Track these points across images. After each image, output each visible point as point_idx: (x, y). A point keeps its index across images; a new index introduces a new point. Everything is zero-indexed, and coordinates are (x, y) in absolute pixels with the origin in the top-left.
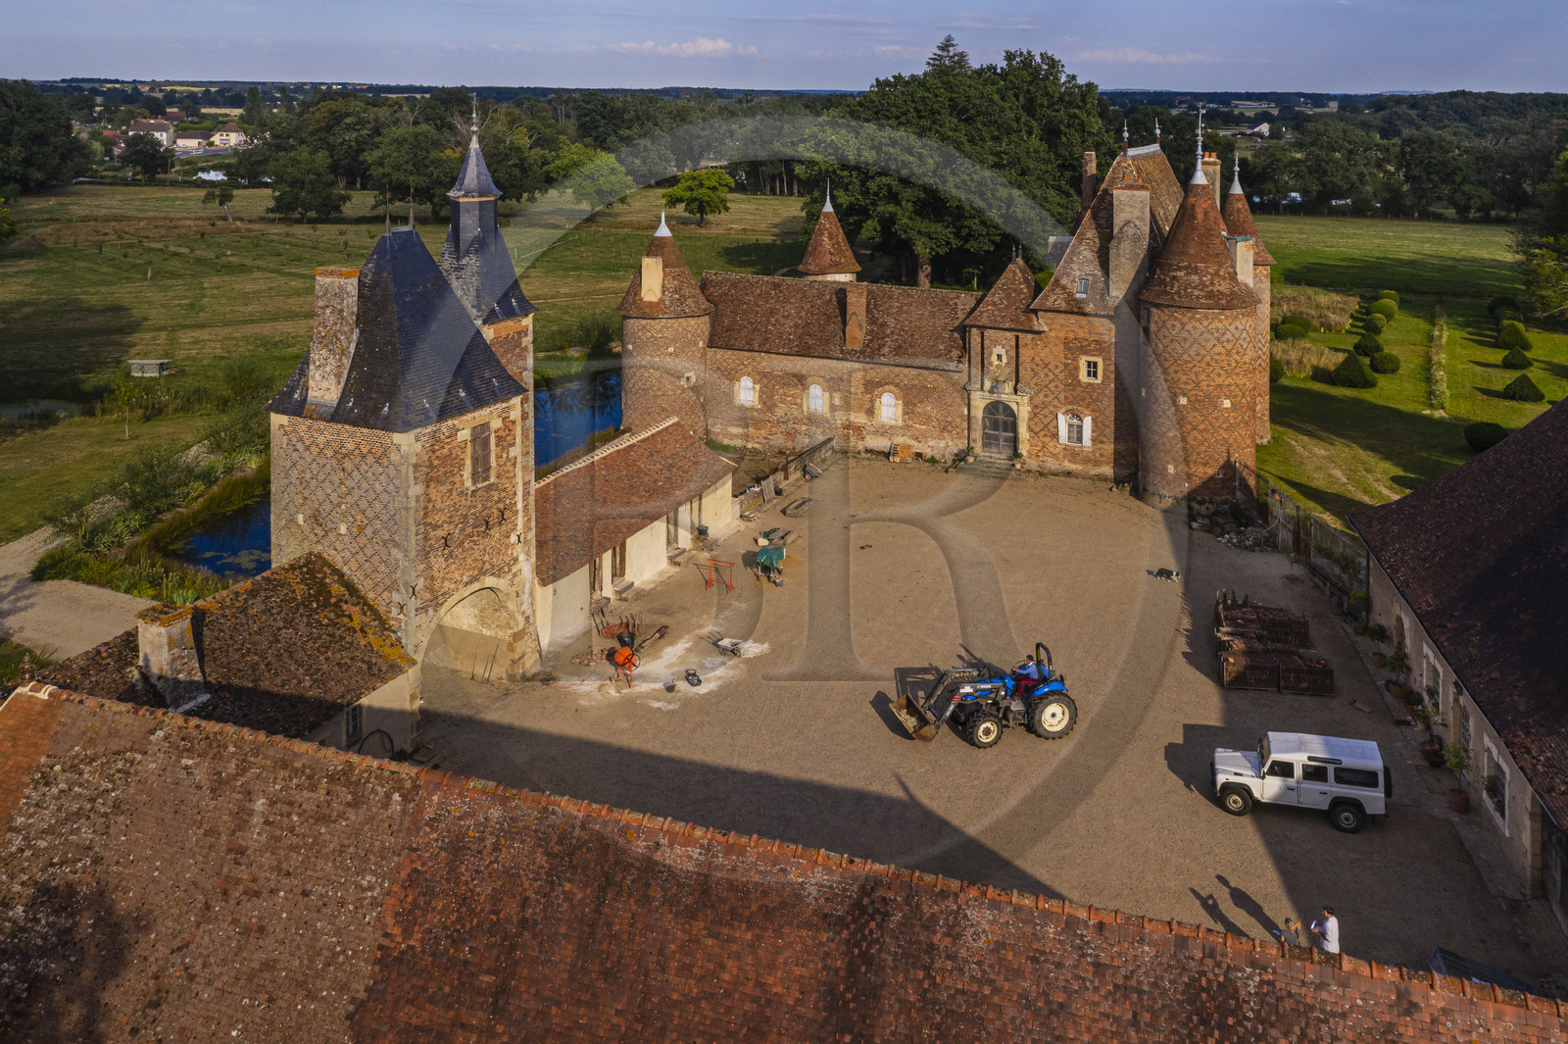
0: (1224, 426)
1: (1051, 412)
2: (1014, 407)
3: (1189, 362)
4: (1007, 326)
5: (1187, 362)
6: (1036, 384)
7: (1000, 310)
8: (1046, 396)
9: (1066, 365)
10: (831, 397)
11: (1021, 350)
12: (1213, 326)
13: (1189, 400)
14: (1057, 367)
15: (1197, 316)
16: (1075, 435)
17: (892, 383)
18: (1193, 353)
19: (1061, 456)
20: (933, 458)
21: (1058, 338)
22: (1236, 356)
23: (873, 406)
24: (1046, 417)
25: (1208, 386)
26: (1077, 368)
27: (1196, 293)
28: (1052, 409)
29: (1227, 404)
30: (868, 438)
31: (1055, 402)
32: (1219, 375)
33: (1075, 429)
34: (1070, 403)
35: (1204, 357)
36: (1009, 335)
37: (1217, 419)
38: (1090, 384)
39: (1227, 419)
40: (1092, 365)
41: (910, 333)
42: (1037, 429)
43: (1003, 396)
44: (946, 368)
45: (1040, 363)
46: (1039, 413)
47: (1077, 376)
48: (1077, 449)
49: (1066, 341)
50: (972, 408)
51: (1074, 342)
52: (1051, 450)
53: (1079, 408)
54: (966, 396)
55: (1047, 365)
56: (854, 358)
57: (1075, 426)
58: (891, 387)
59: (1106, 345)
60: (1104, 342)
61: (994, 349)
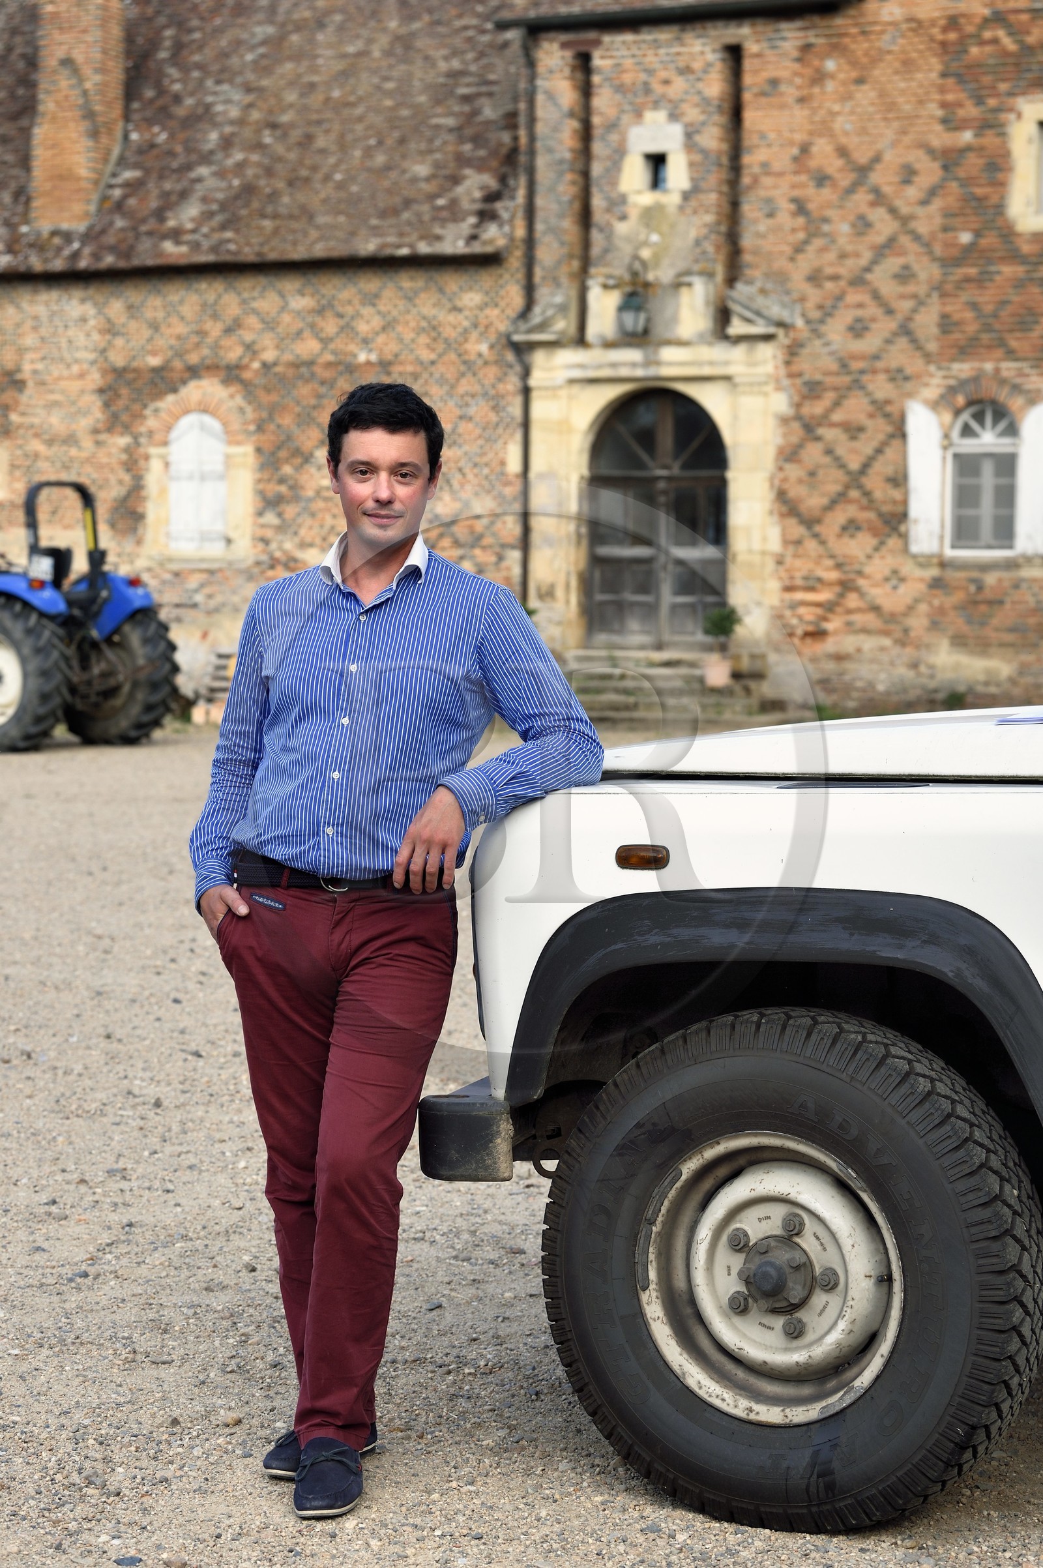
1: (880, 408)
2: (712, 400)
6: (815, 278)
8: (858, 329)
9: (950, 159)
14: (908, 173)
16: (987, 508)
17: (212, 368)
23: (137, 485)
24: (853, 429)
26: (1000, 169)
28: (881, 388)
31: (900, 355)
33: (988, 479)
34: (964, 351)
36: (703, 50)
41: (296, 135)
42: (814, 502)
43: (668, 354)
44: (424, 248)
45: (833, 166)
46: (824, 420)
47: (1000, 208)
48: (990, 579)
49: (952, 36)
50: (536, 435)
51: (987, 35)
52: (880, 594)
53: (1008, 368)
54: (512, 383)
55: (863, 171)
56: (58, 265)
57: (988, 469)
58: (208, 388)
61: (634, 131)
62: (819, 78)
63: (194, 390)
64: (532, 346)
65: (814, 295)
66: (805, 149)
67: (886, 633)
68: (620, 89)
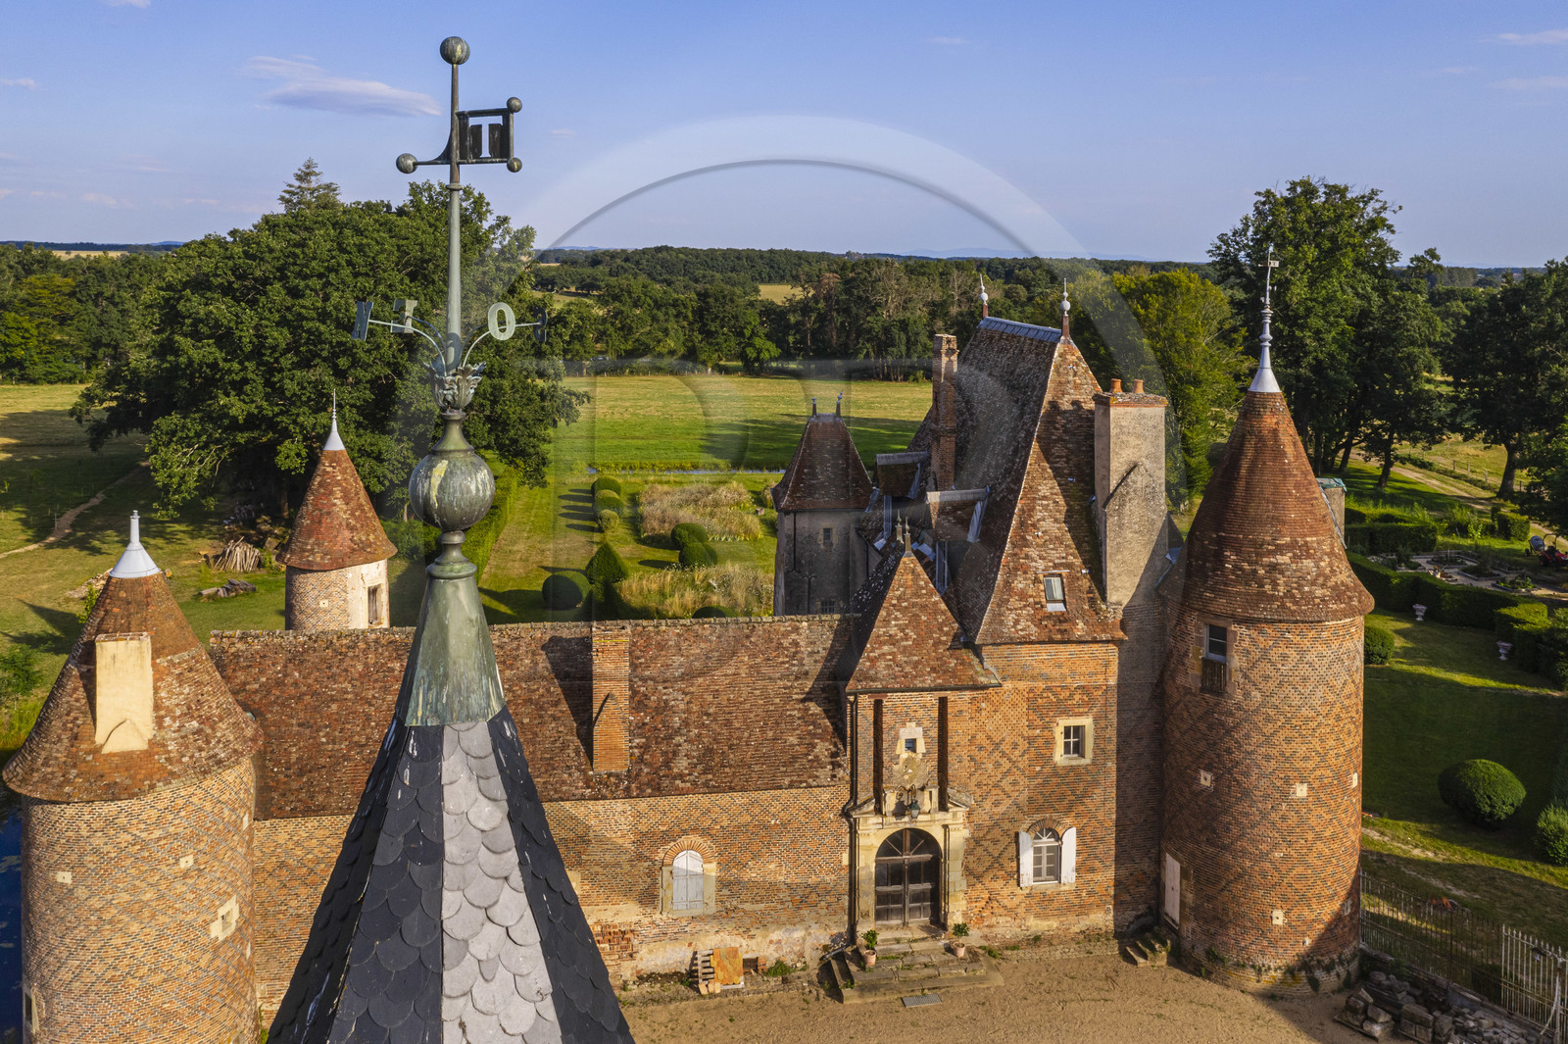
0: (1353, 820)
1: (1006, 832)
2: (938, 834)
4: (928, 683)
6: (978, 785)
7: (905, 651)
8: (996, 804)
9: (1031, 740)
11: (951, 725)
14: (1015, 746)
16: (1048, 866)
17: (695, 830)
19: (1021, 910)
20: (778, 963)
21: (1018, 692)
23: (654, 883)
24: (995, 842)
25: (1337, 755)
26: (1050, 743)
30: (643, 951)
32: (1349, 734)
33: (1049, 856)
34: (1039, 810)
36: (931, 699)
37: (1346, 811)
38: (1072, 768)
40: (1072, 734)
41: (721, 720)
42: (979, 870)
43: (918, 817)
44: (812, 783)
45: (985, 743)
46: (983, 839)
47: (1051, 757)
48: (1051, 892)
49: (1031, 695)
50: (857, 848)
51: (1045, 695)
52: (1006, 902)
53: (1055, 816)
54: (846, 828)
55: (997, 745)
57: (1050, 851)
58: (692, 839)
59: (1100, 693)
60: (1097, 688)
61: (902, 730)
62: (979, 710)
64: (854, 816)
65: (979, 792)
66: (973, 737)
67: (1010, 916)
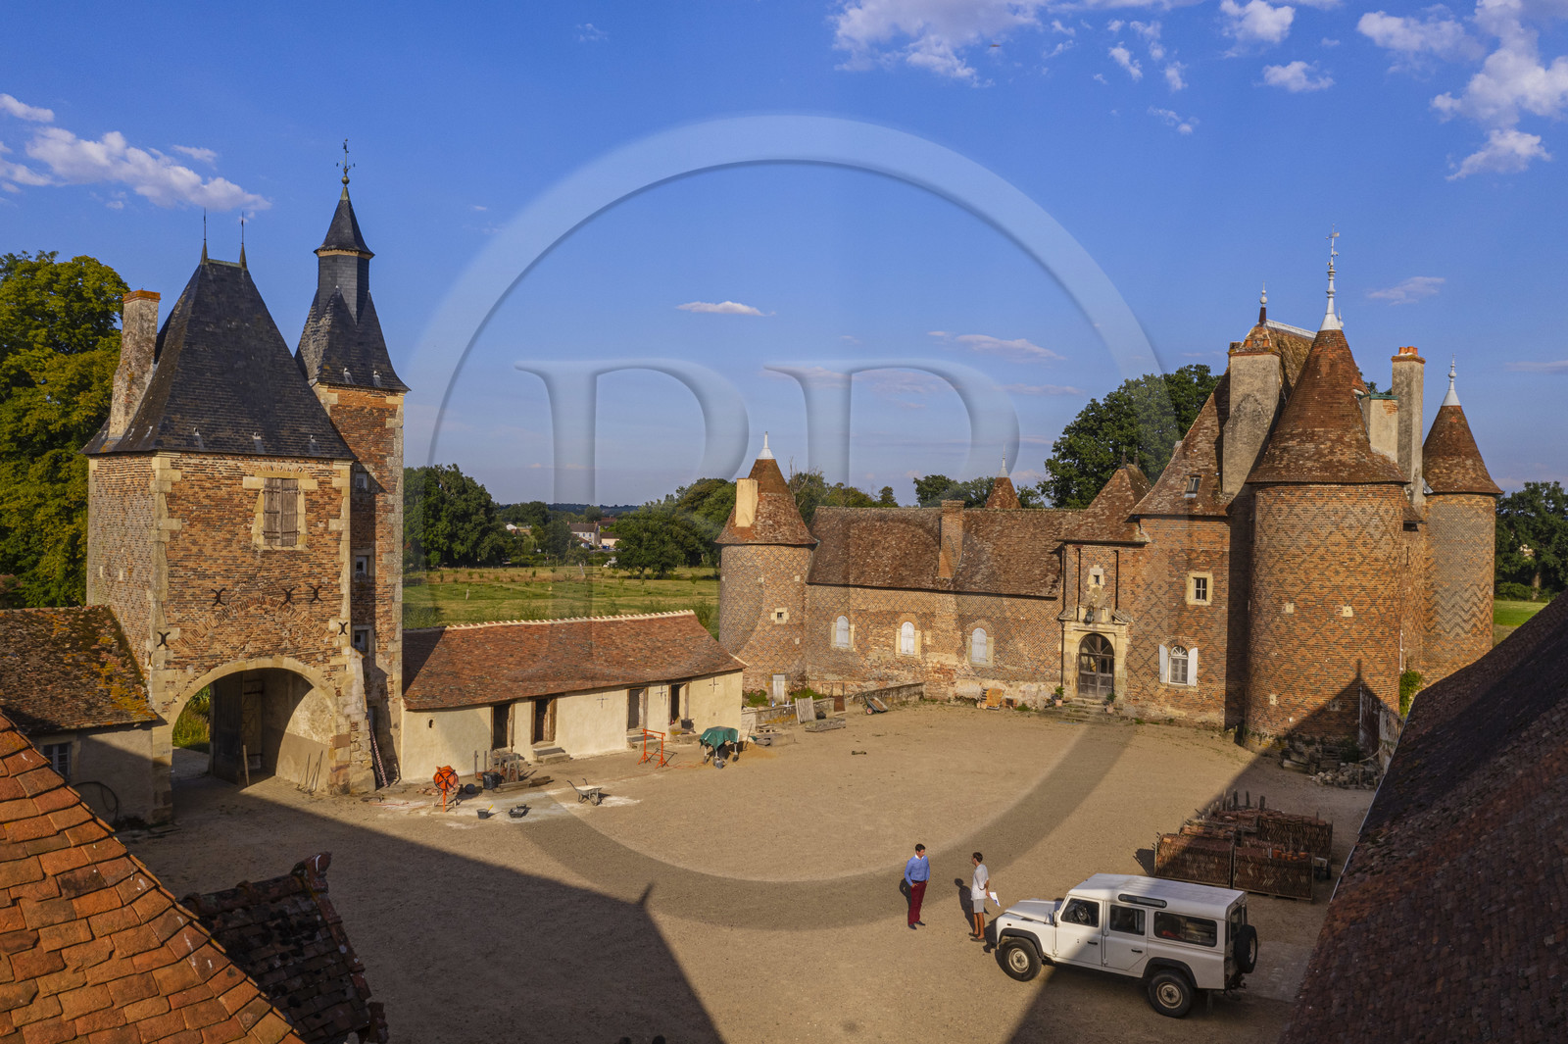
0: (1343, 641)
1: (1152, 644)
2: (1111, 638)
3: (1298, 556)
4: (1105, 539)
5: (1295, 556)
6: (1137, 610)
7: (1100, 522)
8: (1147, 624)
9: (1171, 584)
10: (923, 636)
11: (1121, 570)
12: (1330, 506)
13: (1296, 607)
14: (1160, 587)
15: (1309, 494)
16: (1180, 673)
17: (984, 617)
18: (1302, 544)
19: (1162, 699)
20: (1024, 705)
21: (1162, 550)
22: (1362, 549)
23: (964, 645)
24: (1146, 650)
25: (1322, 587)
26: (1184, 588)
27: (1309, 464)
28: (1153, 640)
29: (1348, 612)
30: (959, 682)
31: (1158, 632)
32: (1337, 573)
33: (1180, 666)
34: (1174, 632)
35: (1317, 548)
36: (1108, 550)
37: (1333, 631)
38: (1199, 608)
39: (1347, 634)
40: (1201, 583)
41: (1006, 558)
42: (1136, 667)
43: (1099, 626)
44: (1037, 594)
45: (1141, 583)
46: (1138, 646)
47: (1185, 598)
48: (1180, 691)
49: (1171, 554)
50: (1065, 642)
51: (1180, 555)
52: (1153, 692)
53: (1184, 638)
54: (1060, 628)
55: (1149, 585)
56: (945, 589)
57: (1180, 662)
58: (983, 622)
59: (1218, 556)
60: (1216, 553)
61: (1091, 569)
62: (1138, 561)
63: (978, 622)
64: (1064, 621)
65: (1136, 615)
66: (1135, 578)
67: (1155, 702)
68: (1087, 558)
